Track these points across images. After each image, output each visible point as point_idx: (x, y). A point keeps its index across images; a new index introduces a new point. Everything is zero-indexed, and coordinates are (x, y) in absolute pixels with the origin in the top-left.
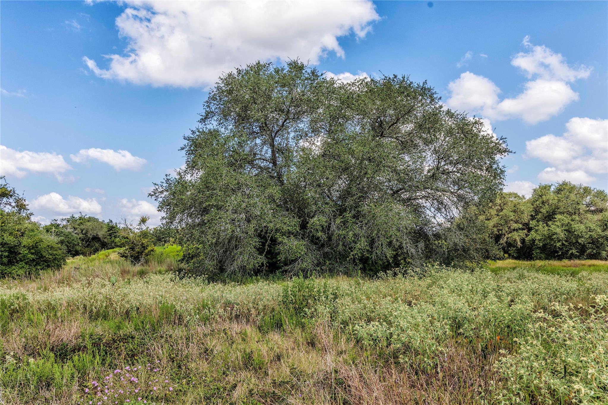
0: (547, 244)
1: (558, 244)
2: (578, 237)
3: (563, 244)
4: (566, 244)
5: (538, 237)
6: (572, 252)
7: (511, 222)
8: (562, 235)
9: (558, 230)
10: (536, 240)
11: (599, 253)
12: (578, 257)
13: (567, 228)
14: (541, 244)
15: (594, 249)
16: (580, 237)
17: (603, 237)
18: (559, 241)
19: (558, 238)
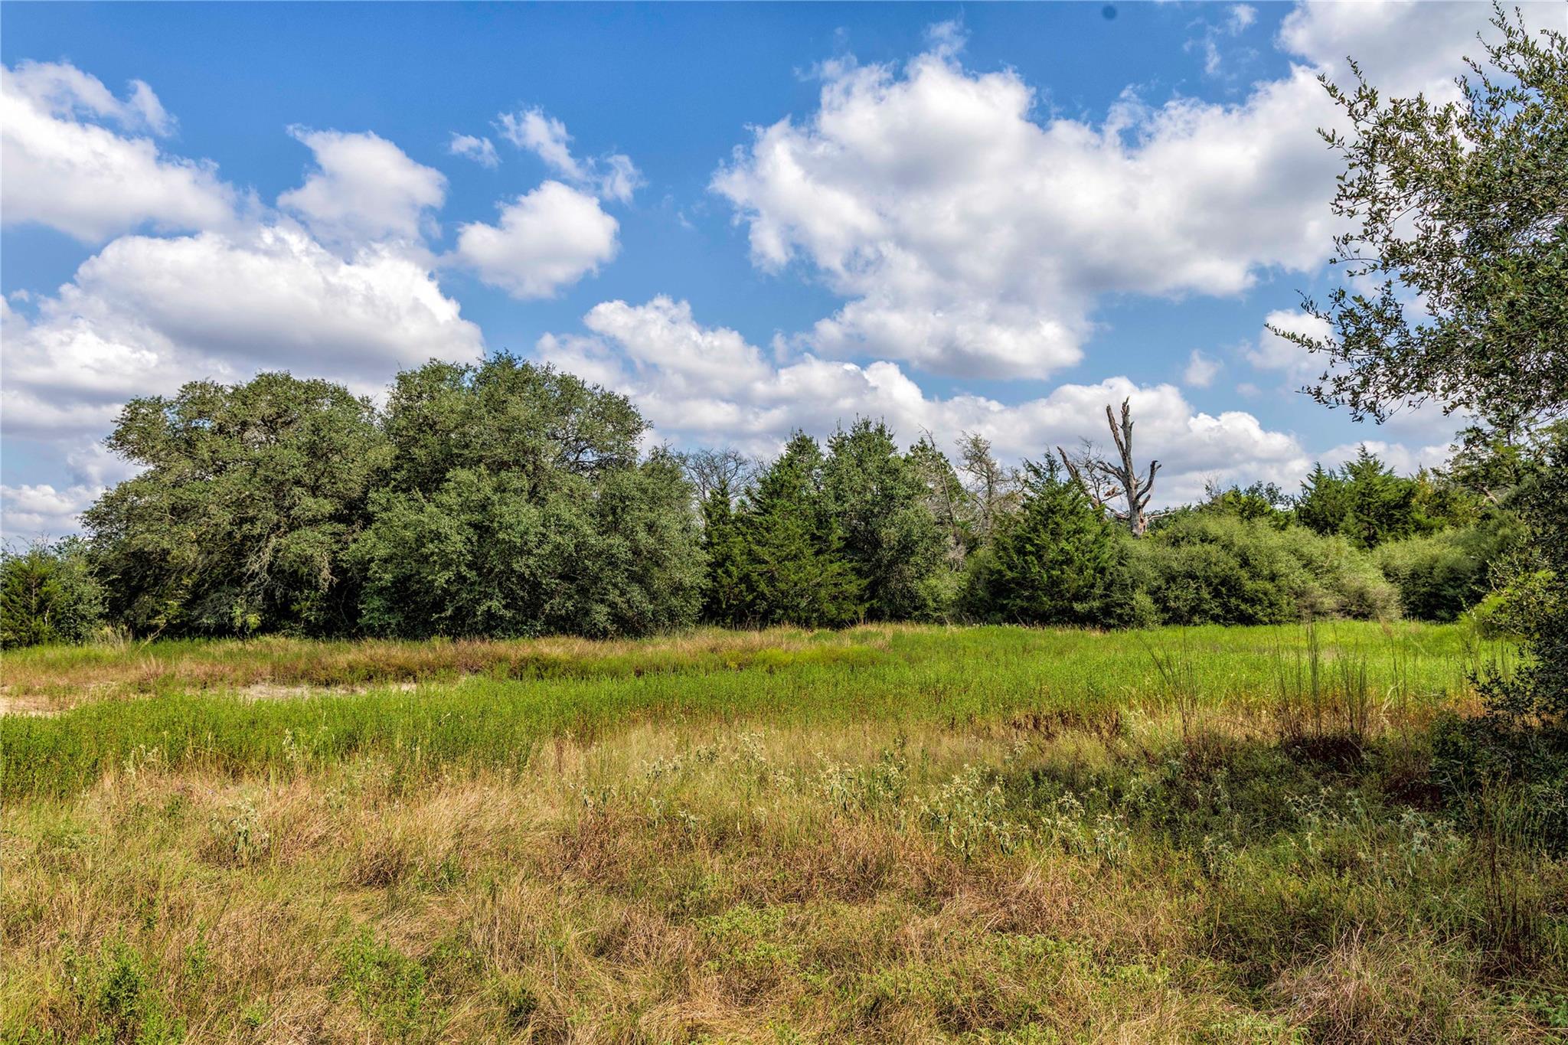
0: (409, 578)
1: (441, 579)
2: (514, 551)
3: (461, 578)
4: (472, 575)
5: (382, 551)
6: (489, 607)
7: (297, 490)
8: (457, 543)
9: (446, 524)
10: (372, 560)
11: (587, 613)
12: (514, 629)
13: (477, 517)
14: (388, 577)
15: (570, 597)
16: (521, 553)
17: (599, 554)
18: (446, 566)
19: (443, 554)
